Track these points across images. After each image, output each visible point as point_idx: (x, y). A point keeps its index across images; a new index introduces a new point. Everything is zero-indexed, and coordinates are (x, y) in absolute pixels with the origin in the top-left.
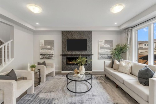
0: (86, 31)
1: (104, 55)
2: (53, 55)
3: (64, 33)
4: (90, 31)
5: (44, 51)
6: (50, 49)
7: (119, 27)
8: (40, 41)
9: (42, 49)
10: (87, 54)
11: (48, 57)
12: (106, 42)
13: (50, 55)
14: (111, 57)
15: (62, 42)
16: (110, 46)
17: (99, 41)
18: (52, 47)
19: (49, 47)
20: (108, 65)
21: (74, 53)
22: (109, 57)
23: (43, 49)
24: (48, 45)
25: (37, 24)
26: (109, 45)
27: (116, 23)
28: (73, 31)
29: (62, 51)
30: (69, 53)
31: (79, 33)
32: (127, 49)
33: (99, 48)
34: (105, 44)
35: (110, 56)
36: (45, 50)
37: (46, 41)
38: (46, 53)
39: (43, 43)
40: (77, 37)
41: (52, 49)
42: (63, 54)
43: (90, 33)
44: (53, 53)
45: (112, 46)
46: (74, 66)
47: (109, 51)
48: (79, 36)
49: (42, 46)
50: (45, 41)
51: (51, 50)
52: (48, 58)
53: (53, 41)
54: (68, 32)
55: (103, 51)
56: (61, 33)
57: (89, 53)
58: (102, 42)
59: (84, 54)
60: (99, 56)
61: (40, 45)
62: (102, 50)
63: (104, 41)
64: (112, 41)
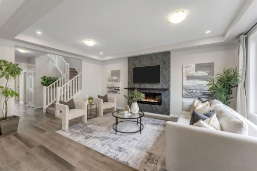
0: (160, 53)
1: (194, 91)
2: (120, 89)
3: (131, 59)
4: (165, 52)
5: (111, 84)
6: (116, 81)
7: (224, 35)
8: (107, 72)
10: (162, 87)
11: (114, 90)
12: (199, 67)
13: (117, 88)
15: (129, 71)
16: (207, 74)
17: (184, 66)
18: (119, 79)
19: (115, 78)
20: (188, 107)
21: (142, 86)
22: (204, 94)
23: (110, 80)
24: (115, 76)
25: (101, 53)
26: (204, 72)
27: (208, 32)
28: (141, 56)
29: (129, 83)
31: (150, 56)
33: (185, 78)
34: (196, 71)
35: (208, 92)
36: (111, 82)
38: (112, 86)
39: (110, 74)
40: (147, 64)
41: (119, 81)
42: (130, 87)
44: (120, 86)
45: (212, 73)
46: (142, 104)
47: (205, 83)
48: (149, 62)
49: (109, 78)
50: (112, 71)
52: (115, 92)
53: (119, 71)
54: (136, 57)
55: (191, 84)
56: (127, 60)
57: (165, 87)
58: (190, 67)
59: (157, 87)
60: (184, 92)
61: (107, 77)
63: (194, 66)
64: (213, 63)
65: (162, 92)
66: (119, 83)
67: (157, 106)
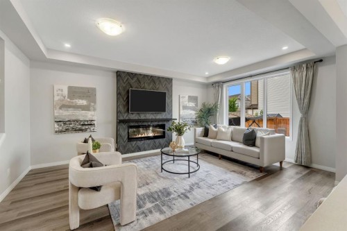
0: (163, 78)
1: (187, 120)
2: (95, 122)
3: (123, 75)
4: (169, 79)
6: (86, 108)
8: (56, 87)
9: (60, 108)
11: (80, 127)
12: (191, 98)
13: (87, 121)
14: (196, 123)
16: (194, 106)
17: (181, 96)
18: (93, 104)
19: (83, 102)
20: (200, 133)
21: (142, 117)
22: (193, 122)
23: (63, 107)
24: (81, 98)
26: (193, 104)
27: (207, 73)
28: (140, 75)
30: (134, 116)
31: (152, 79)
32: (216, 110)
33: (181, 108)
34: (188, 102)
35: (195, 120)
36: (71, 109)
37: (75, 88)
38: (74, 118)
39: (66, 92)
40: (148, 87)
41: (91, 108)
42: (121, 118)
43: (169, 80)
44: (94, 118)
45: (197, 105)
47: (193, 112)
48: (151, 86)
49: (63, 100)
50: (70, 88)
51: (89, 110)
52: (81, 130)
53: (94, 90)
54: (132, 74)
55: (186, 113)
57: (168, 117)
58: (185, 98)
59: (161, 118)
61: (56, 98)
62: (185, 111)
63: (187, 97)
64: (198, 97)
65: (165, 123)
66: (92, 113)
67: (161, 140)
